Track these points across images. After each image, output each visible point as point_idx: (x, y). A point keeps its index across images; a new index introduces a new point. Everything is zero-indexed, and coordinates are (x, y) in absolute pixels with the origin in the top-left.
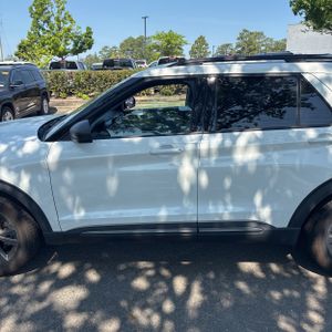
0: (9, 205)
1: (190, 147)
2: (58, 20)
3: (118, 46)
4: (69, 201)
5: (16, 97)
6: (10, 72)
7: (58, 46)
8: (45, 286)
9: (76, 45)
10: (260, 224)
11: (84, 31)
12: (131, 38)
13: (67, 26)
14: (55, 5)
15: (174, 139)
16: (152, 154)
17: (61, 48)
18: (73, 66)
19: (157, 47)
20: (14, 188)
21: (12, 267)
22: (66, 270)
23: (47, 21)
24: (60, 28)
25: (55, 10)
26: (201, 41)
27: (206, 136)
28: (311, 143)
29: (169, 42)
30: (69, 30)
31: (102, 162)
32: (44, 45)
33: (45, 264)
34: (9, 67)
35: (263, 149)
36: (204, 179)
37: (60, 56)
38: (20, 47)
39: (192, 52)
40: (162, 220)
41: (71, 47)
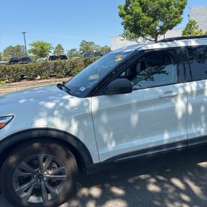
1: (181, 91)
16: (160, 98)
26: (59, 47)
27: (188, 83)
29: (42, 47)
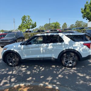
0: (15, 55)
1: (42, 46)
2: (28, 21)
3: (43, 26)
4: (24, 54)
5: (17, 39)
6: (16, 34)
7: (28, 27)
8: (20, 68)
9: (32, 26)
10: (53, 58)
11: (34, 23)
12: (47, 24)
13: (30, 22)
14: (27, 17)
15: (40, 45)
17: (29, 27)
18: (30, 32)
19: (53, 26)
20: (17, 52)
21: (16, 65)
22: (24, 66)
23: (26, 21)
24: (28, 23)
25: (28, 18)
26: (65, 24)
28: (60, 45)
30: (31, 23)
31: (29, 48)
32: (24, 26)
33: (20, 65)
34: (16, 33)
35: (53, 46)
36: (44, 51)
37: (28, 29)
38: (19, 27)
39: (63, 27)
40: (38, 57)
41: (31, 27)
